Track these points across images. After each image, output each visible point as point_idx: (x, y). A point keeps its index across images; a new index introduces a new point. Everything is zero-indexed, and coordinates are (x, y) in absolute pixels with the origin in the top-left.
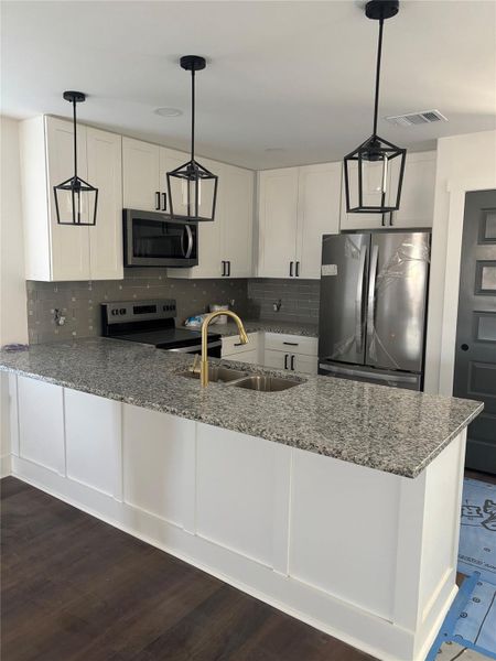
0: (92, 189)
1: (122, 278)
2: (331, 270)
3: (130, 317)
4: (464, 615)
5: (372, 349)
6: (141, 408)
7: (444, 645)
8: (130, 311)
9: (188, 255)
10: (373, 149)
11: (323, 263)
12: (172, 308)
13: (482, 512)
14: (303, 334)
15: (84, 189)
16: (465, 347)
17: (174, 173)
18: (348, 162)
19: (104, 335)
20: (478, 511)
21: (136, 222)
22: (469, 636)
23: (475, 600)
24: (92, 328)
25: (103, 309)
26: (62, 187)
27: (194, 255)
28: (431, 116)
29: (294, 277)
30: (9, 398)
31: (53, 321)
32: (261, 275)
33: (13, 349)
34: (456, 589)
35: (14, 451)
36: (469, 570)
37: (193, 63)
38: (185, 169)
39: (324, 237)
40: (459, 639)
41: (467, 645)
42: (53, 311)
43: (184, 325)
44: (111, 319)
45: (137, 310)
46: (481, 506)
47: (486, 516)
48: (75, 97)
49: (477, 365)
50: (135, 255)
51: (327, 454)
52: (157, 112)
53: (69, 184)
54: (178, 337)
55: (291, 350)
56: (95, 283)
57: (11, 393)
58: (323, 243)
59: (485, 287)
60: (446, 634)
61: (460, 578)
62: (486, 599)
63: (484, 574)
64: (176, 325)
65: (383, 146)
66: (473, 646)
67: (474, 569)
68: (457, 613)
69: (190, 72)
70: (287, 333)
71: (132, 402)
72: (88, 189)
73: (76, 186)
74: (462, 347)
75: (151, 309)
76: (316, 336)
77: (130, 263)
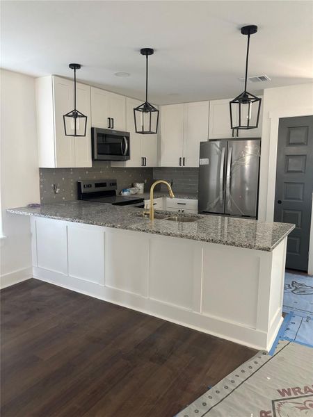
0: (83, 116)
1: (91, 166)
2: (205, 161)
3: (93, 189)
4: (288, 329)
5: (229, 205)
6: (125, 230)
7: (280, 341)
8: (93, 185)
9: (125, 154)
10: (244, 98)
11: (200, 158)
12: (114, 184)
13: (291, 286)
14: (189, 198)
15: (80, 116)
16: (280, 202)
17: (137, 109)
18: (232, 104)
19: (79, 199)
20: (289, 285)
21: (99, 135)
22: (292, 337)
23: (292, 323)
24: (73, 195)
25: (79, 184)
26: (67, 115)
27: (128, 154)
28: (263, 78)
29: (182, 166)
30: (31, 235)
31: (53, 191)
32: (162, 165)
33: (33, 206)
34: (282, 318)
35: (34, 264)
36: (287, 311)
37: (147, 52)
38: (142, 107)
39: (201, 143)
40: (287, 338)
41: (291, 340)
42: (53, 185)
43: (120, 194)
44: (83, 190)
45: (97, 185)
46: (290, 283)
47: (293, 288)
48: (75, 66)
49: (287, 212)
50: (98, 153)
51: (228, 244)
52: (116, 74)
53: (72, 114)
54: (118, 201)
55: (181, 207)
56: (74, 169)
57: (32, 231)
58: (201, 146)
59: (290, 169)
60: (280, 336)
61: (284, 314)
62: (298, 323)
63: (295, 312)
64: (117, 194)
65: (250, 97)
66: (294, 341)
67: (290, 310)
68: (284, 328)
69: (145, 56)
70: (180, 198)
71: (119, 227)
72: (81, 117)
73: (75, 115)
74: (278, 202)
75: (103, 185)
76: (197, 199)
77: (96, 158)
